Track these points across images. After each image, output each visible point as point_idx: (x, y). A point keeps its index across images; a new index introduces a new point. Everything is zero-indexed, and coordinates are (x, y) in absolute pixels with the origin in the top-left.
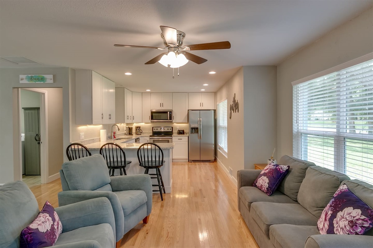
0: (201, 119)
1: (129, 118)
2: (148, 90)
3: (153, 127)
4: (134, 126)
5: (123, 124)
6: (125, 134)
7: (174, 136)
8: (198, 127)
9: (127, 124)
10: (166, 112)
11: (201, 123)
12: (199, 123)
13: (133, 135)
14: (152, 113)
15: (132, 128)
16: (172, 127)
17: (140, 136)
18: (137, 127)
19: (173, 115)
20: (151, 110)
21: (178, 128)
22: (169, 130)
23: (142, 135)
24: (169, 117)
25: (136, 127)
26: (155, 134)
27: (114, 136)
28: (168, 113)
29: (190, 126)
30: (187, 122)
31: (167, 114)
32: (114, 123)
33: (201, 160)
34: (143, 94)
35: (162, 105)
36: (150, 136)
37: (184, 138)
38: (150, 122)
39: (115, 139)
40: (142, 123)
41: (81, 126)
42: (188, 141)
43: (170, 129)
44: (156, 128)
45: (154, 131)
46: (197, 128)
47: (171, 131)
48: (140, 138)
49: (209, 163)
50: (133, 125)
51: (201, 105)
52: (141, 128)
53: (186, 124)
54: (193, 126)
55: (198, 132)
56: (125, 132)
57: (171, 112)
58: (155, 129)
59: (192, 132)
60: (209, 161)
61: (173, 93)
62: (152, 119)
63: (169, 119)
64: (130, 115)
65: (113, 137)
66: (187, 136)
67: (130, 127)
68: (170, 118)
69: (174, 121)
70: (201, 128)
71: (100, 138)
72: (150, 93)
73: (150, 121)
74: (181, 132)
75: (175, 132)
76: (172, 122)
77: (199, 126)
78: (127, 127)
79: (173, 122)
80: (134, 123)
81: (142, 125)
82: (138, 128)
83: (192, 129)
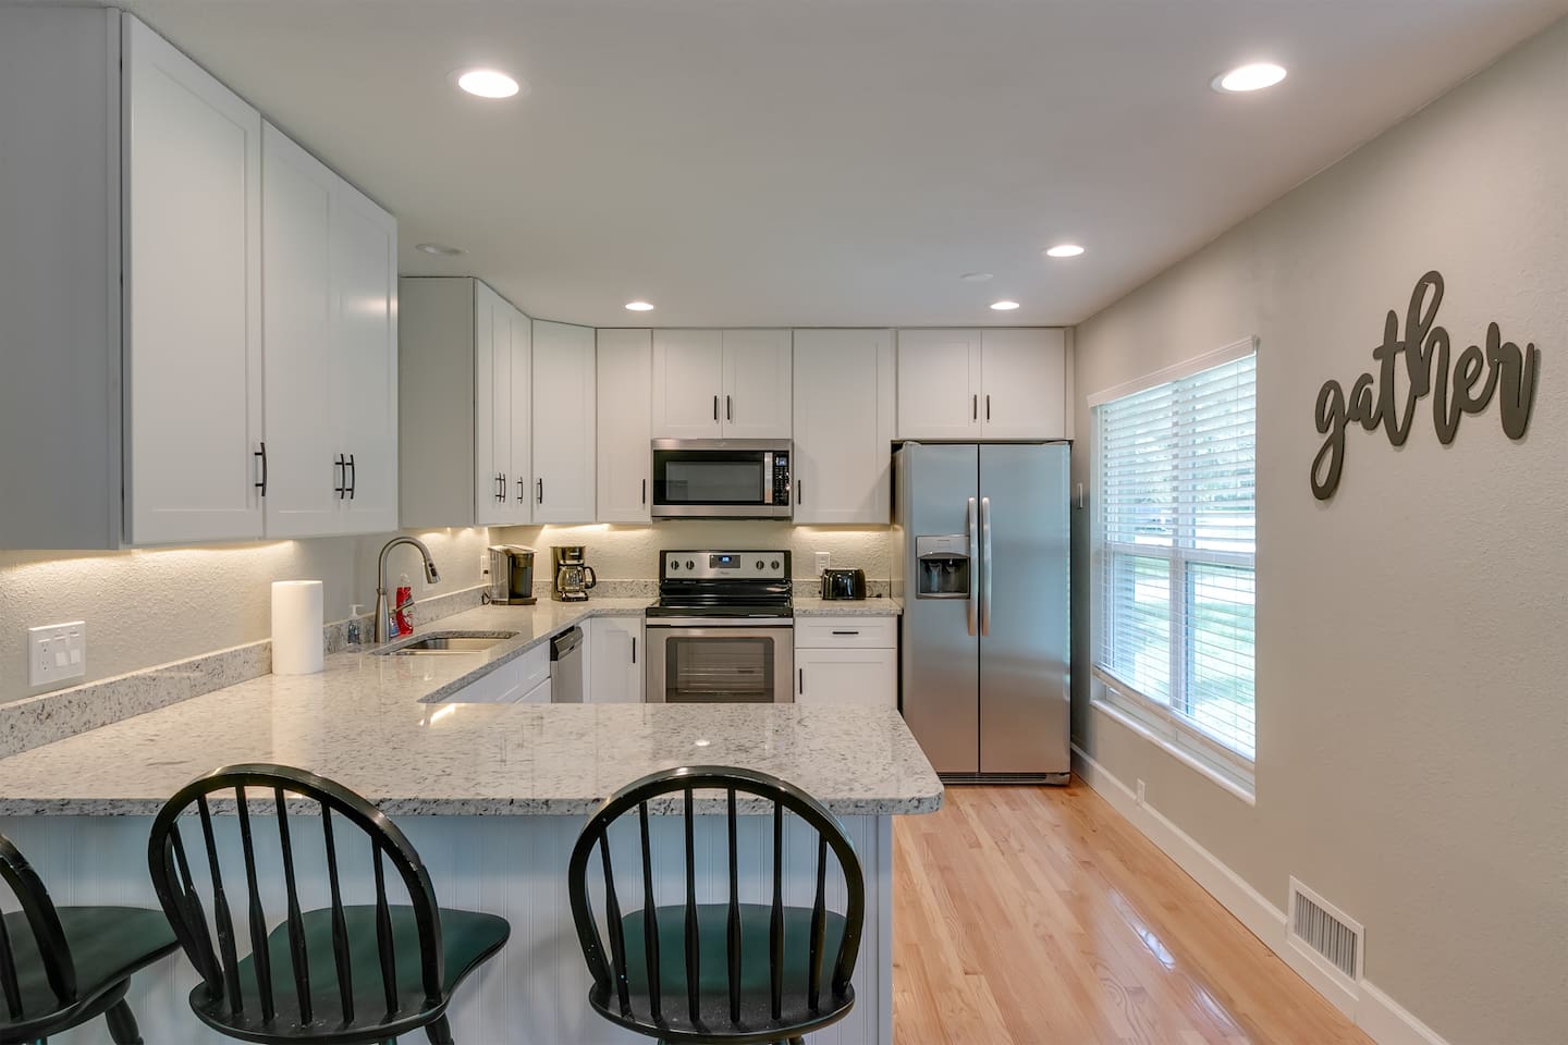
0: (985, 500)
1: (512, 491)
2: (640, 306)
3: (663, 554)
4: (544, 542)
5: (467, 534)
6: (486, 598)
7: (806, 614)
8: (962, 552)
9: (500, 532)
10: (750, 457)
11: (987, 527)
12: (974, 526)
13: (533, 602)
14: (661, 459)
15: (529, 557)
16: (787, 555)
17: (581, 608)
18: (564, 551)
19: (800, 471)
20: (653, 442)
21: (824, 558)
22: (768, 573)
23: (596, 603)
24: (769, 487)
25: (555, 549)
26: (677, 594)
27: (399, 617)
28: (768, 459)
29: (913, 543)
30: (887, 520)
31: (757, 467)
32: (389, 525)
33: (981, 775)
34: (601, 334)
35: (722, 408)
36: (650, 612)
37: (873, 628)
38: (649, 520)
39: (407, 639)
40: (597, 522)
41: (37, 560)
42: (894, 644)
43: (775, 565)
44: (683, 559)
45: (670, 574)
46: (961, 563)
47: (779, 574)
48: (585, 626)
49: (1038, 791)
50: (535, 537)
51: (981, 407)
52: (586, 555)
53: (882, 534)
54: (932, 546)
55: (963, 588)
56: (487, 582)
57: (784, 454)
58: (676, 565)
59: (924, 589)
60: (1036, 780)
61: (796, 332)
62: (660, 496)
63: (769, 498)
64: (516, 470)
65: (387, 623)
66: (889, 615)
67: (518, 547)
68: (774, 492)
69: (800, 513)
70: (988, 556)
71: (268, 648)
72: (649, 330)
73: (645, 511)
74: (845, 586)
75: (806, 581)
76: (788, 519)
77: (975, 546)
78: (498, 548)
79: (795, 521)
80: (540, 527)
81: (592, 534)
82: (569, 558)
83: (927, 569)
